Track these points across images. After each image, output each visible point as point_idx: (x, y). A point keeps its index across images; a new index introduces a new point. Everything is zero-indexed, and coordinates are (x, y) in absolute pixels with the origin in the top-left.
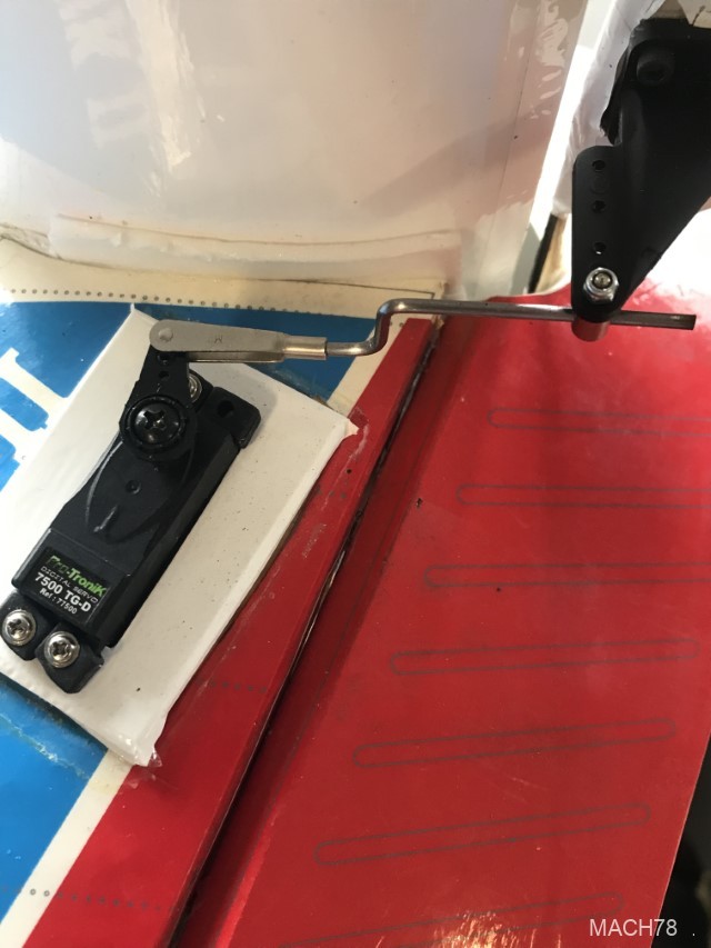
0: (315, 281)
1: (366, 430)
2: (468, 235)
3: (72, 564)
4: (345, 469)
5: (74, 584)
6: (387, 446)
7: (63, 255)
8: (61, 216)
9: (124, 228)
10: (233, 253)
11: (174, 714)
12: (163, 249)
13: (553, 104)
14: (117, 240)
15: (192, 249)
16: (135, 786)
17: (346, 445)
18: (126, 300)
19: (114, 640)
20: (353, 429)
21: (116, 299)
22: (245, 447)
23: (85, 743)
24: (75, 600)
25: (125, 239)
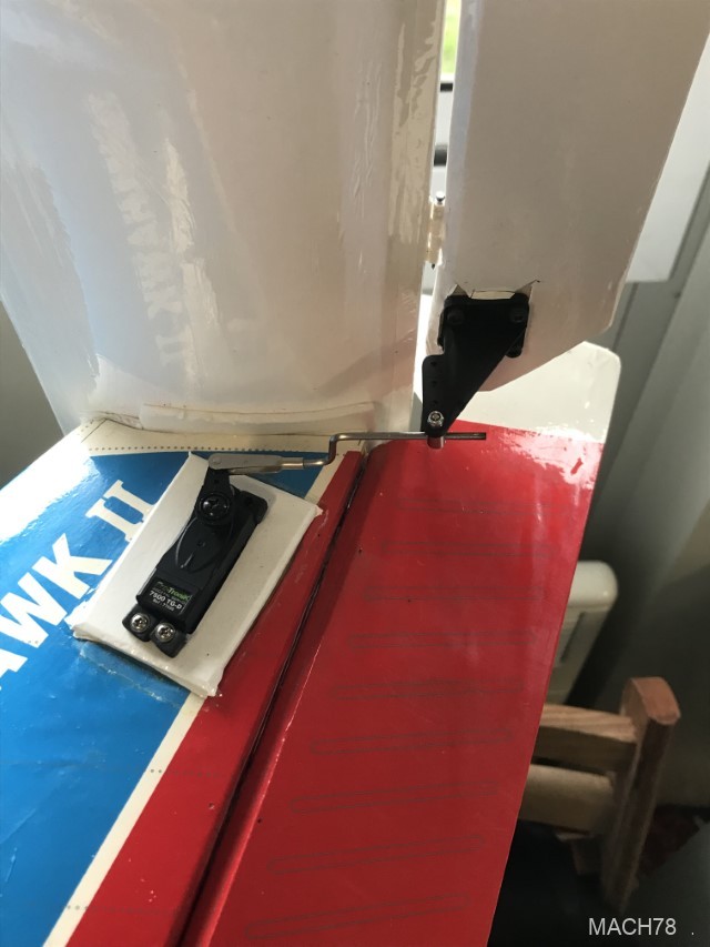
0: (293, 434)
1: (327, 513)
2: (378, 405)
3: (169, 585)
4: (316, 535)
5: (171, 596)
6: (340, 524)
7: (145, 427)
8: (146, 405)
9: (185, 410)
10: (247, 420)
11: (227, 670)
12: (208, 420)
13: (414, 335)
14: (181, 416)
15: (224, 419)
16: (207, 710)
17: (316, 521)
18: (185, 450)
19: (192, 629)
20: (320, 511)
21: (179, 450)
22: (259, 522)
23: (177, 689)
24: (173, 604)
25: (186, 416)
